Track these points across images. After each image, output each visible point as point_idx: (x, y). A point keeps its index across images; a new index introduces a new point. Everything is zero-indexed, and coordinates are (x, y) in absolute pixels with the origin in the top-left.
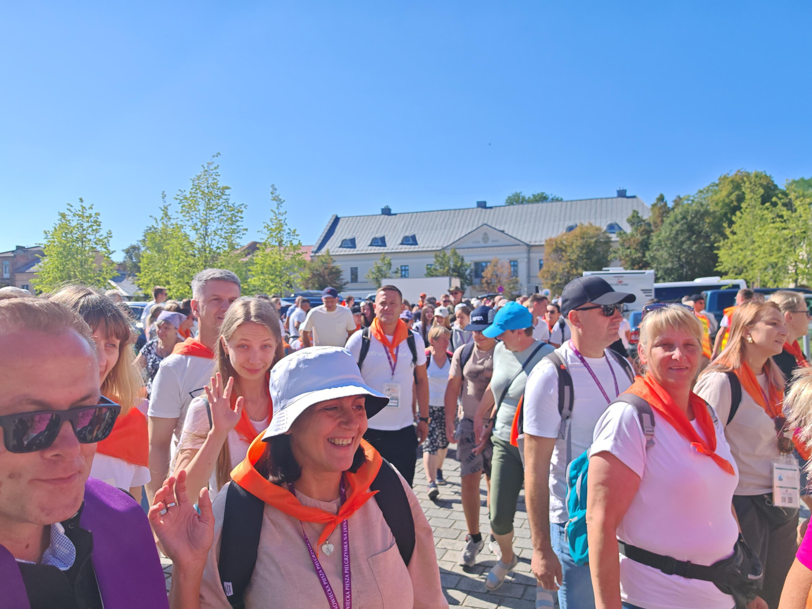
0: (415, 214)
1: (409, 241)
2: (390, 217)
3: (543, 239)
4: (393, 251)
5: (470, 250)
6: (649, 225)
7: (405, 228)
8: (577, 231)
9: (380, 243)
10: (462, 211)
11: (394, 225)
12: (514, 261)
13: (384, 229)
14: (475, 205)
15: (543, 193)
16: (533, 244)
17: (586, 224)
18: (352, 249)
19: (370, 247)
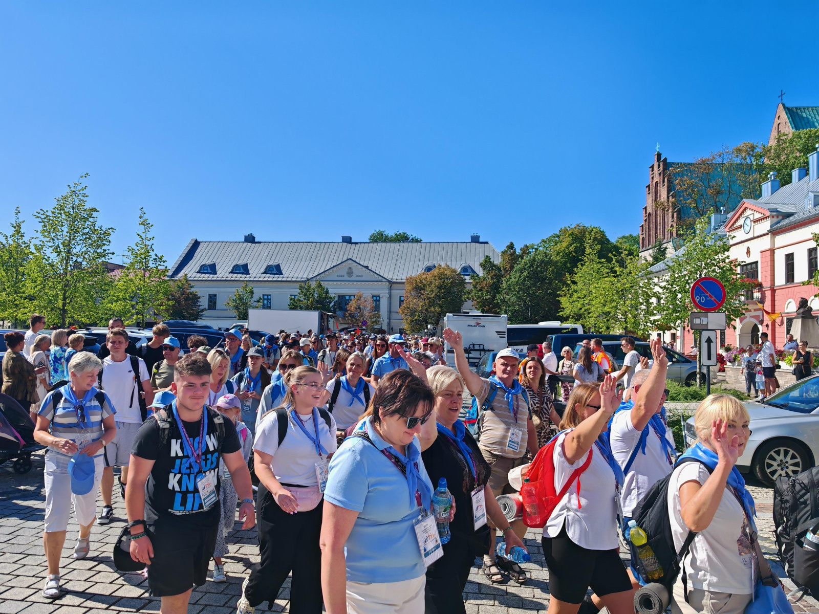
0: (280, 244)
1: (273, 270)
2: (254, 245)
3: (404, 277)
4: (255, 279)
5: (335, 283)
6: (499, 269)
7: (269, 257)
8: (435, 272)
9: (242, 271)
10: (327, 244)
11: (257, 254)
12: (376, 296)
13: (247, 257)
14: (341, 240)
15: (405, 233)
16: (395, 281)
17: (443, 265)
18: (212, 275)
19: (231, 275)
